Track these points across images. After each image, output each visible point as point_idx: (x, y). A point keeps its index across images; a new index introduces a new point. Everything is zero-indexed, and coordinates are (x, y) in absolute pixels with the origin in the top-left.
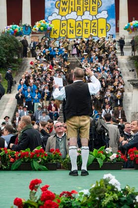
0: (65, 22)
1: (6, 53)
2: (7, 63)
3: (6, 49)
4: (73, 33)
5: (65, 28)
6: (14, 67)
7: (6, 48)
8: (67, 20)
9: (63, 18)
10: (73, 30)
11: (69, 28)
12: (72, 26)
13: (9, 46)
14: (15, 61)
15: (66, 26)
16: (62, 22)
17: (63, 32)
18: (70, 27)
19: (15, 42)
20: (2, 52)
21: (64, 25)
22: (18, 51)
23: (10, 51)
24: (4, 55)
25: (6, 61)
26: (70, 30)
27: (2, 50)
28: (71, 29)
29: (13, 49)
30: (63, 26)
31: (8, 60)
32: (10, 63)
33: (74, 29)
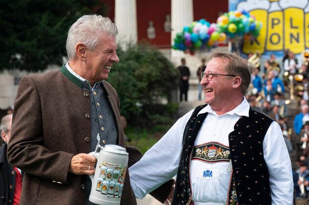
0: (279, 15)
1: (141, 91)
2: (143, 115)
3: (141, 81)
4: (298, 40)
5: (278, 29)
6: (160, 123)
7: (140, 78)
8: (283, 10)
9: (275, 7)
10: (298, 34)
11: (288, 30)
12: (294, 25)
13: (149, 75)
14: (161, 109)
15: (281, 25)
16: (272, 16)
17: (275, 39)
18: (292, 27)
19: (160, 65)
20: (132, 88)
21: (276, 22)
22: (169, 84)
23: (151, 86)
24: (135, 95)
25: (141, 110)
26: (292, 36)
27: (130, 84)
28: (294, 32)
29: (157, 81)
30: (273, 24)
31: (144, 107)
32: (152, 114)
33: (301, 31)
